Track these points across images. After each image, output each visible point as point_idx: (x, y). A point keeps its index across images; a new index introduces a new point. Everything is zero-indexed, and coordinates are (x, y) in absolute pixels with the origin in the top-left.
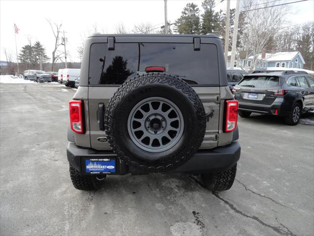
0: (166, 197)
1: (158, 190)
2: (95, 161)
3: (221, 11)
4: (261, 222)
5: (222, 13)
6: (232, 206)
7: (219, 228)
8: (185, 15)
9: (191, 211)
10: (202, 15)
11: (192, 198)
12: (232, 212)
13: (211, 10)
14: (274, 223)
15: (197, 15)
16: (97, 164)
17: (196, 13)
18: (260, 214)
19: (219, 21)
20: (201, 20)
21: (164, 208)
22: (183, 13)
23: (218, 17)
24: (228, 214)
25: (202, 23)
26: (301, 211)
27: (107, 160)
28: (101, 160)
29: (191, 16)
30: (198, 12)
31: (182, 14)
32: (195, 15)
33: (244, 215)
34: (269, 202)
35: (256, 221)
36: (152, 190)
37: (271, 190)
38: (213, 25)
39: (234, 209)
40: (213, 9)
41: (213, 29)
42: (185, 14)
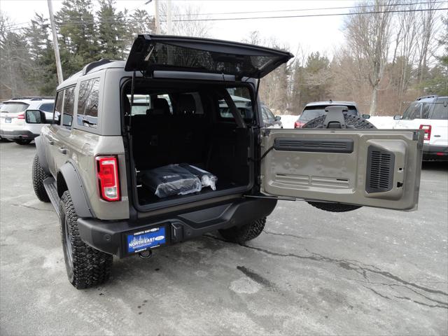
0: (198, 262)
1: (182, 258)
2: (139, 235)
3: (126, 11)
4: (299, 257)
5: (128, 14)
6: (266, 251)
7: (271, 273)
8: (68, 8)
9: (235, 267)
10: (97, 13)
11: (225, 256)
12: (270, 256)
13: (111, 6)
14: (308, 254)
15: (88, 10)
16: (143, 238)
17: (87, 8)
18: (292, 250)
19: (125, 25)
20: (96, 19)
21: (207, 273)
22: (64, 4)
23: (123, 19)
24: (267, 258)
25: (97, 25)
26: (319, 238)
27: (155, 229)
28: (148, 231)
29: (80, 11)
30: (90, 6)
31: (63, 6)
32: (85, 10)
33: (282, 255)
34: (292, 238)
35: (294, 257)
36: (176, 261)
37: (287, 227)
38: (116, 29)
39: (270, 253)
40: (113, 6)
41: (118, 35)
42: (69, 6)
